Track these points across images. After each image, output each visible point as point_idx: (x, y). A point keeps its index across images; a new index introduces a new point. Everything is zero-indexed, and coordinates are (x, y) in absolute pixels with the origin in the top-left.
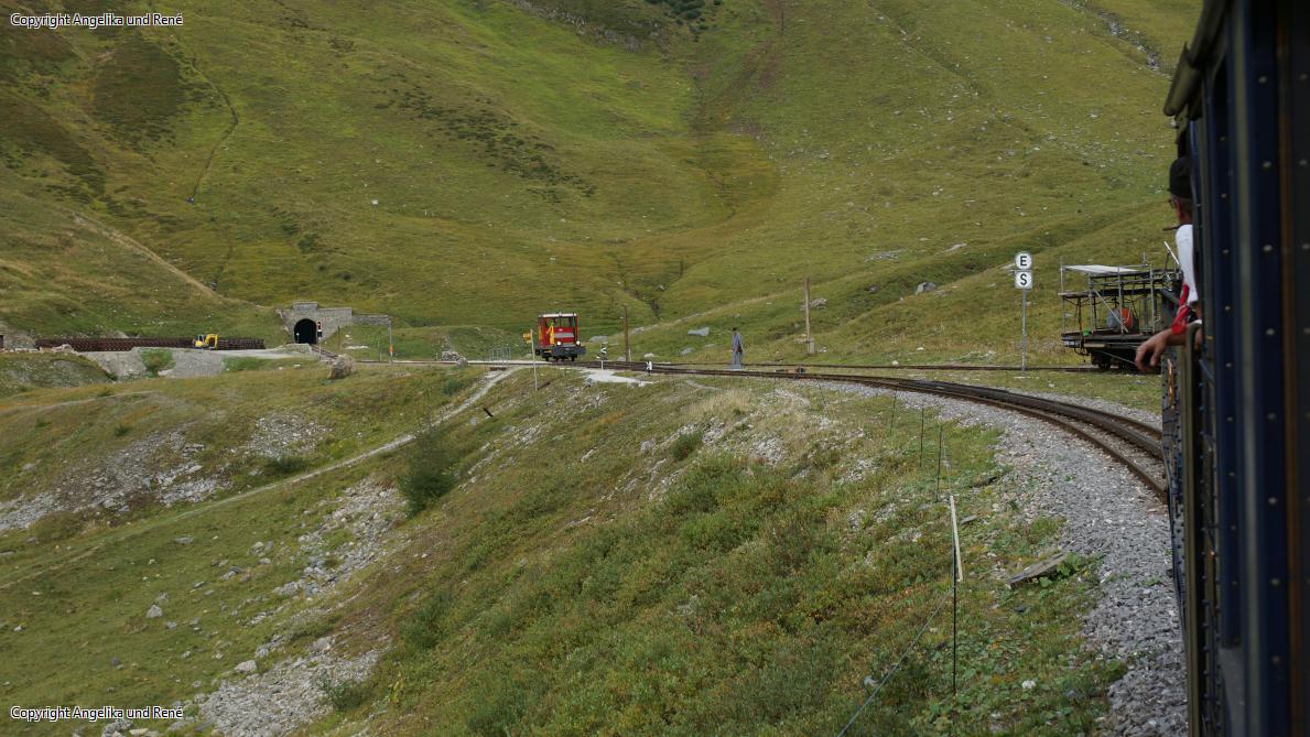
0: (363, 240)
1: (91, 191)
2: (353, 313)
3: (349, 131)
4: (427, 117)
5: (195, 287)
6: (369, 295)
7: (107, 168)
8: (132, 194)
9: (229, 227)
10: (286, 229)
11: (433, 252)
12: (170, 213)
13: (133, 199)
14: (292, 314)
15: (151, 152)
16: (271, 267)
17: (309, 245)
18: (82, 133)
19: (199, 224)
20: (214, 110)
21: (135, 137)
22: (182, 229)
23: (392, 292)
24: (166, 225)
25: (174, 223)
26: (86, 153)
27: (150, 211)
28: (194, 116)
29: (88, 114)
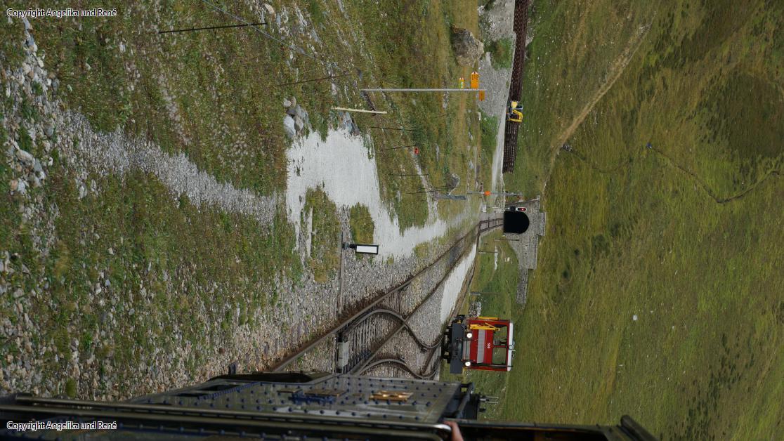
0: (601, 298)
1: (666, 55)
2: (531, 270)
3: (703, 306)
4: (711, 382)
5: (569, 125)
6: (546, 293)
7: (686, 75)
8: (660, 93)
9: (623, 174)
10: (617, 226)
11: (583, 363)
12: (640, 121)
13: (656, 91)
14: (535, 211)
15: (696, 119)
16: (582, 204)
17: (600, 245)
18: (718, 57)
19: (628, 147)
20: (732, 183)
21: (711, 106)
22: (624, 130)
23: (548, 315)
24: (629, 117)
25: (631, 122)
26: (701, 58)
27: (644, 104)
28: (726, 164)
29: (736, 67)
